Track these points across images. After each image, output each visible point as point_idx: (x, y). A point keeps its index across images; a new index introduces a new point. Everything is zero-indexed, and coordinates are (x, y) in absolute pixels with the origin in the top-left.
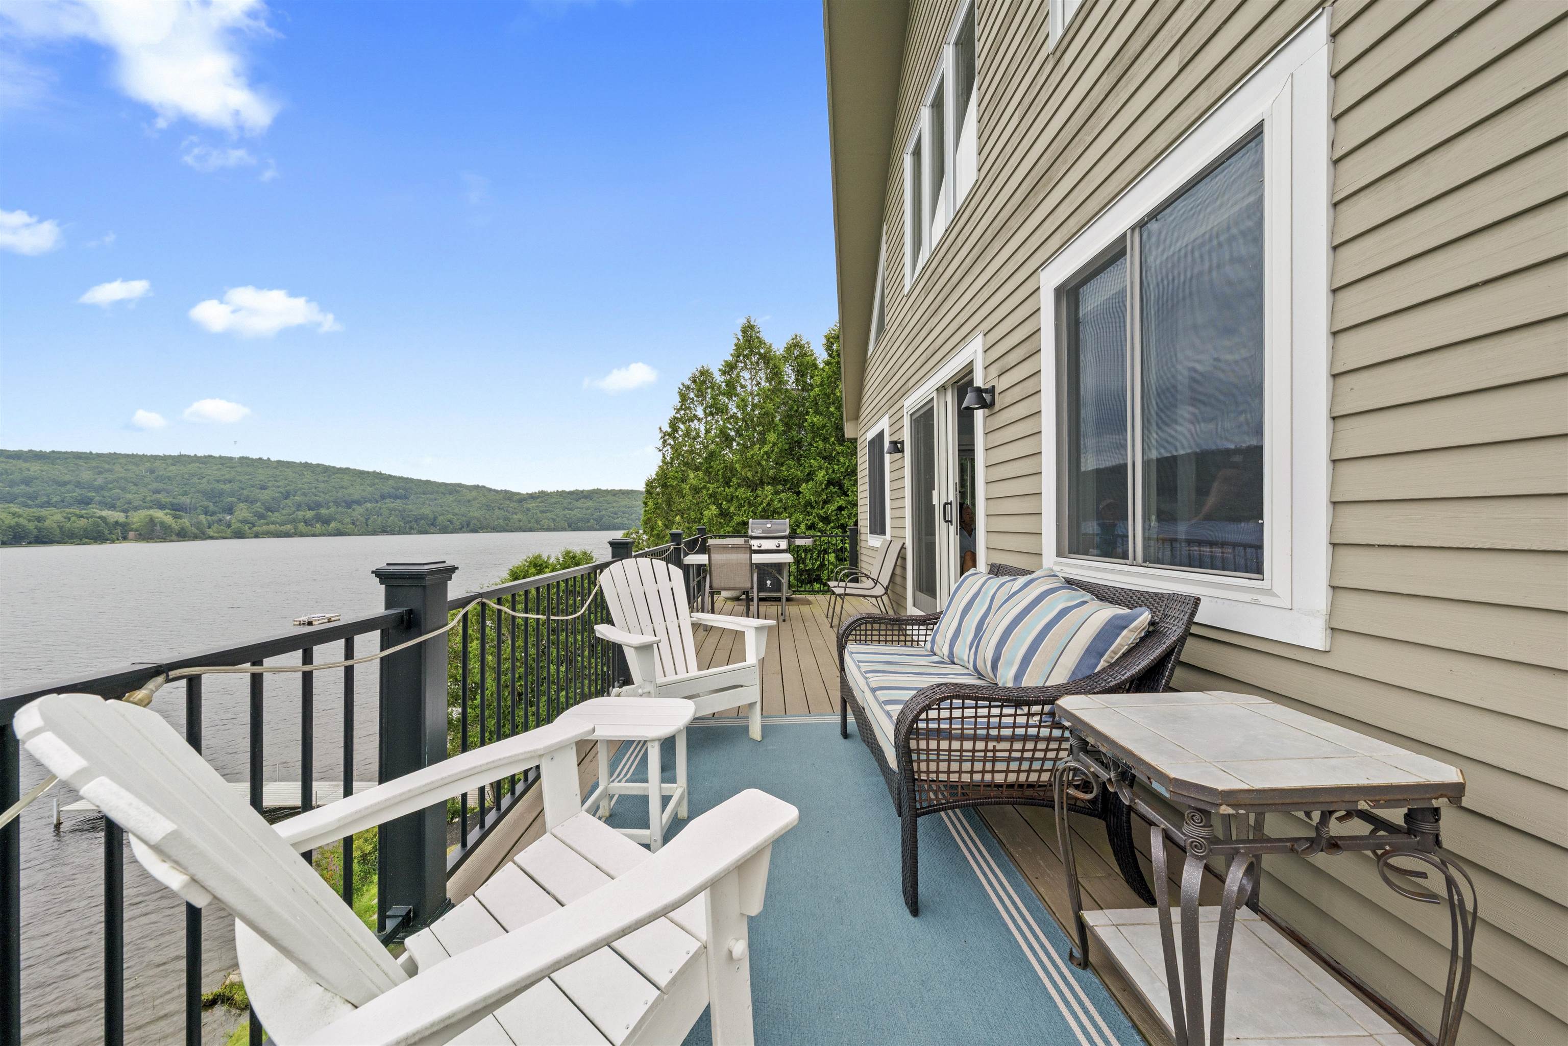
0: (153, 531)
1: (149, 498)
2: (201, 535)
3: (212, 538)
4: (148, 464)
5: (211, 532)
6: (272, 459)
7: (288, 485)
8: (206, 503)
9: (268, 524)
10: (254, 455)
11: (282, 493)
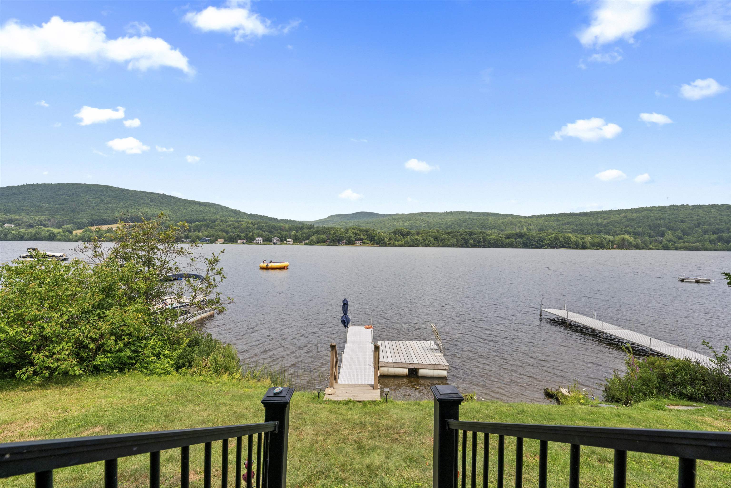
0: (624, 244)
1: (623, 230)
2: (645, 247)
3: (651, 249)
4: (624, 214)
5: (651, 246)
6: (690, 205)
7: (699, 219)
8: (649, 231)
9: (684, 242)
10: (678, 204)
11: (695, 224)
